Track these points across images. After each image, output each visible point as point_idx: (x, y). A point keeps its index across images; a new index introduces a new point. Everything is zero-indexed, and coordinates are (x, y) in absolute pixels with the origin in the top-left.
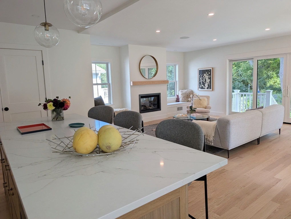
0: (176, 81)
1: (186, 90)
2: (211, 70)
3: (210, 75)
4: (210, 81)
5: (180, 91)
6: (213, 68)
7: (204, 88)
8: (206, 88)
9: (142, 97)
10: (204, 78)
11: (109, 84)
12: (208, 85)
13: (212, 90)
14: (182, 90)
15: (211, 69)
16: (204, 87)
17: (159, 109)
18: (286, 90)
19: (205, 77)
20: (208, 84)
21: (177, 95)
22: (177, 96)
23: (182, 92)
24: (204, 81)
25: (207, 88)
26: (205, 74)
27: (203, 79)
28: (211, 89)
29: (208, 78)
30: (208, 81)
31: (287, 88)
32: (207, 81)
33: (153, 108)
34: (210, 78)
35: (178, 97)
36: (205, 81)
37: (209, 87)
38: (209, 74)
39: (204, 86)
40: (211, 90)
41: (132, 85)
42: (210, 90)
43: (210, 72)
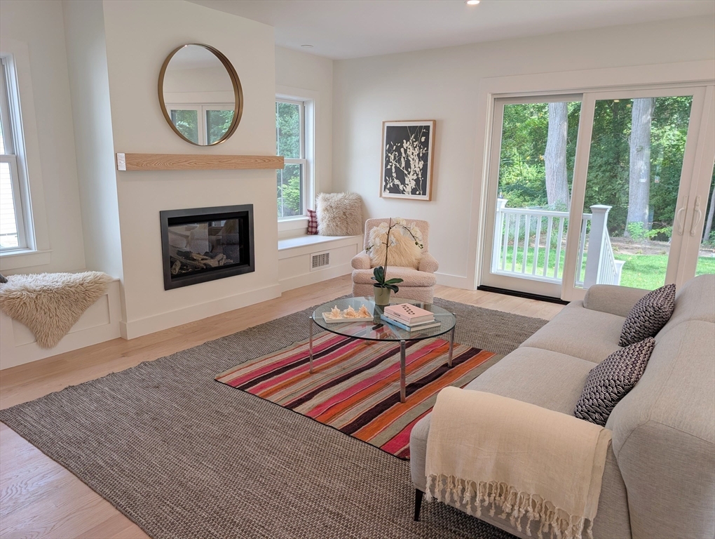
0: (307, 162)
1: (340, 196)
2: (427, 127)
3: (426, 144)
4: (425, 166)
5: (321, 196)
6: (435, 122)
7: (403, 192)
8: (409, 189)
9: (173, 220)
10: (404, 155)
11: (17, 159)
12: (417, 181)
13: (430, 200)
14: (328, 196)
15: (430, 124)
16: (401, 187)
17: (247, 268)
18: (690, 212)
19: (406, 151)
20: (415, 177)
21: (311, 212)
22: (309, 214)
23: (326, 200)
24: (403, 165)
25: (414, 192)
26: (408, 140)
27: (400, 159)
28: (424, 194)
29: (418, 155)
30: (417, 165)
31: (691, 206)
32: (412, 166)
33: (222, 264)
34: (424, 158)
35: (312, 217)
36: (408, 165)
37: (421, 187)
38: (421, 142)
39: (403, 182)
40: (426, 197)
41: (123, 167)
42: (421, 197)
43: (427, 135)
